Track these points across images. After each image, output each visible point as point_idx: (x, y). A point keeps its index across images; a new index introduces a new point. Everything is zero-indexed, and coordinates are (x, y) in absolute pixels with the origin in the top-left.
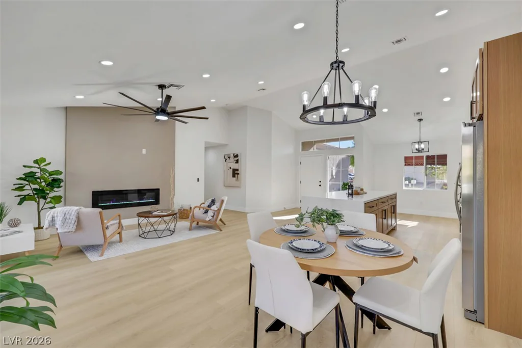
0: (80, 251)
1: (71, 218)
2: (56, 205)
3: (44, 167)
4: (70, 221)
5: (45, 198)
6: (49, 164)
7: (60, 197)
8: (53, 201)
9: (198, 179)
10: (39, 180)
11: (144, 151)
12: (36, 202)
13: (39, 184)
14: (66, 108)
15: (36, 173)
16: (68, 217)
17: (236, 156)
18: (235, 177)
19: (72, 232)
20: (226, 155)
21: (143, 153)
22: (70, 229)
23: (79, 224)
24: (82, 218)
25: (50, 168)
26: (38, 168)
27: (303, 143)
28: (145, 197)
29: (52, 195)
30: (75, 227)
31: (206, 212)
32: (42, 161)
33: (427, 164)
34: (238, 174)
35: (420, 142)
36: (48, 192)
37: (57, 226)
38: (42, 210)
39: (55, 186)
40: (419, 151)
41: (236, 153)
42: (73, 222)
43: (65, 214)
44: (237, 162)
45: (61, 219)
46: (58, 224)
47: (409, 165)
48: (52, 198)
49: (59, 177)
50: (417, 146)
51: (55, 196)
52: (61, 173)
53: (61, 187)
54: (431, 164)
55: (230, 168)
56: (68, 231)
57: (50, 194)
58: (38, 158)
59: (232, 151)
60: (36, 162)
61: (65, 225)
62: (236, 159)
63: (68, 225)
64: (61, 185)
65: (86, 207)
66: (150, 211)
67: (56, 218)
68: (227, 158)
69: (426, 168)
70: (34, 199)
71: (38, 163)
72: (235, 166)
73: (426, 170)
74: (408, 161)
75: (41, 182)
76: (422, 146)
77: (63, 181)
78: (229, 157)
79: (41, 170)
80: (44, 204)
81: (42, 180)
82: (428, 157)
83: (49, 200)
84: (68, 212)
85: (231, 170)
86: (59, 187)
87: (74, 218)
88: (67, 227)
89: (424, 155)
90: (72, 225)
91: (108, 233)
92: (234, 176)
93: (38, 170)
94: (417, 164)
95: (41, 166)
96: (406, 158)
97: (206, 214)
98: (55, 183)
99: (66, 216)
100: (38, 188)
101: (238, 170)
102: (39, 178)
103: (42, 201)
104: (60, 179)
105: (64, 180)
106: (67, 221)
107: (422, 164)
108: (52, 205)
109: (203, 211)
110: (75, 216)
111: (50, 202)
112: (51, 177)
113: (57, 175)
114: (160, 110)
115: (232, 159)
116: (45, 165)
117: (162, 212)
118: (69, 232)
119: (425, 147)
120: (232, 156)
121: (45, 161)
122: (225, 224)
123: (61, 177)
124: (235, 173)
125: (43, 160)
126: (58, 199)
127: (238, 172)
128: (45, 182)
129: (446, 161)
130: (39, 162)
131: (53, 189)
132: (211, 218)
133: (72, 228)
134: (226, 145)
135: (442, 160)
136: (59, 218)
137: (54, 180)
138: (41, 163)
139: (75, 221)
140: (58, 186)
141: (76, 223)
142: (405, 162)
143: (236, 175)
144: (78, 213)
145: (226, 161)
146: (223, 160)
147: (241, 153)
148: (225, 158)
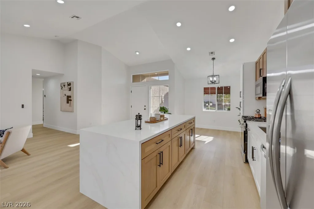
17: (70, 84)
20: (62, 83)
33: (218, 94)
34: (71, 100)
35: (213, 76)
40: (213, 82)
41: (69, 81)
44: (70, 89)
47: (207, 94)
50: (211, 79)
54: (220, 93)
55: (65, 95)
59: (66, 80)
62: (69, 87)
68: (63, 86)
69: (217, 96)
72: (68, 93)
73: (217, 98)
74: (207, 91)
76: (215, 79)
78: (64, 86)
82: (218, 88)
85: (66, 97)
89: (216, 86)
92: (68, 103)
94: (212, 93)
96: (205, 89)
101: (70, 97)
107: (215, 93)
115: (67, 87)
119: (216, 79)
120: (66, 84)
122: (28, 154)
124: (69, 99)
129: (230, 91)
134: (63, 75)
135: (227, 90)
142: (204, 92)
143: (69, 101)
145: (62, 89)
146: (60, 88)
147: (73, 82)
148: (61, 86)
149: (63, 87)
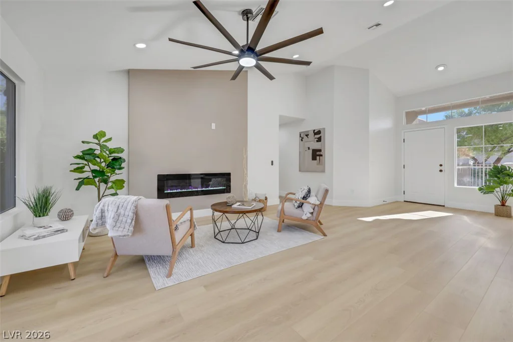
0: (141, 261)
1: (127, 213)
2: (118, 192)
3: (105, 143)
4: (124, 220)
5: (106, 182)
6: (110, 139)
7: (122, 181)
8: (114, 186)
9: (272, 162)
10: (98, 160)
11: (213, 126)
12: (96, 187)
13: (99, 164)
14: (129, 72)
15: (95, 150)
16: (122, 212)
17: (319, 132)
18: (316, 159)
19: (128, 235)
20: (302, 132)
21: (212, 128)
22: (125, 233)
23: (138, 223)
24: (142, 214)
25: (111, 145)
26: (96, 144)
27: (408, 114)
28: (211, 183)
29: (113, 178)
30: (132, 229)
31: (301, 206)
32: (101, 135)
34: (321, 156)
36: (109, 174)
37: (108, 226)
38: (103, 197)
39: (115, 167)
41: (317, 128)
42: (129, 221)
43: (118, 207)
44: (319, 140)
45: (112, 216)
46: (109, 221)
48: (114, 182)
49: (120, 155)
51: (117, 180)
52: (122, 151)
53: (123, 168)
55: (309, 148)
56: (123, 234)
57: (111, 178)
58: (97, 133)
59: (310, 127)
60: (95, 137)
61: (118, 225)
62: (318, 136)
63: (122, 226)
64: (122, 166)
65: (147, 197)
66: (226, 203)
67: (106, 214)
68: (303, 136)
70: (94, 183)
71: (97, 139)
72: (317, 146)
75: (101, 163)
77: (124, 161)
78: (307, 135)
79: (100, 146)
80: (106, 190)
81: (102, 160)
83: (110, 184)
84: (122, 204)
85: (311, 151)
86: (120, 168)
87: (131, 214)
88: (120, 229)
90: (127, 227)
91: (178, 236)
92: (314, 158)
93: (98, 147)
95: (101, 141)
97: (300, 209)
98: (115, 163)
99: (119, 211)
100: (99, 169)
101: (320, 151)
102: (98, 157)
103: (103, 186)
104: (120, 158)
105: (126, 160)
106: (121, 218)
108: (112, 191)
109: (296, 205)
110: (132, 210)
111: (112, 187)
112: (112, 155)
113: (118, 153)
114: (246, 48)
115: (312, 136)
116: (105, 141)
117: (243, 205)
118: (124, 236)
120: (311, 133)
121: (105, 135)
123: (123, 155)
124: (316, 154)
125: (103, 134)
126: (120, 184)
127: (321, 153)
128: (105, 161)
130: (98, 136)
131: (114, 171)
132: (310, 215)
133: (128, 229)
134: (303, 120)
136: (110, 213)
137: (115, 159)
138: (101, 138)
139: (132, 220)
140: (118, 167)
141: (133, 222)
143: (318, 158)
144: (136, 207)
145: (302, 140)
146: (298, 139)
147: (324, 129)
148: (300, 136)
149: (305, 137)
